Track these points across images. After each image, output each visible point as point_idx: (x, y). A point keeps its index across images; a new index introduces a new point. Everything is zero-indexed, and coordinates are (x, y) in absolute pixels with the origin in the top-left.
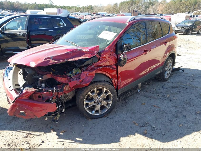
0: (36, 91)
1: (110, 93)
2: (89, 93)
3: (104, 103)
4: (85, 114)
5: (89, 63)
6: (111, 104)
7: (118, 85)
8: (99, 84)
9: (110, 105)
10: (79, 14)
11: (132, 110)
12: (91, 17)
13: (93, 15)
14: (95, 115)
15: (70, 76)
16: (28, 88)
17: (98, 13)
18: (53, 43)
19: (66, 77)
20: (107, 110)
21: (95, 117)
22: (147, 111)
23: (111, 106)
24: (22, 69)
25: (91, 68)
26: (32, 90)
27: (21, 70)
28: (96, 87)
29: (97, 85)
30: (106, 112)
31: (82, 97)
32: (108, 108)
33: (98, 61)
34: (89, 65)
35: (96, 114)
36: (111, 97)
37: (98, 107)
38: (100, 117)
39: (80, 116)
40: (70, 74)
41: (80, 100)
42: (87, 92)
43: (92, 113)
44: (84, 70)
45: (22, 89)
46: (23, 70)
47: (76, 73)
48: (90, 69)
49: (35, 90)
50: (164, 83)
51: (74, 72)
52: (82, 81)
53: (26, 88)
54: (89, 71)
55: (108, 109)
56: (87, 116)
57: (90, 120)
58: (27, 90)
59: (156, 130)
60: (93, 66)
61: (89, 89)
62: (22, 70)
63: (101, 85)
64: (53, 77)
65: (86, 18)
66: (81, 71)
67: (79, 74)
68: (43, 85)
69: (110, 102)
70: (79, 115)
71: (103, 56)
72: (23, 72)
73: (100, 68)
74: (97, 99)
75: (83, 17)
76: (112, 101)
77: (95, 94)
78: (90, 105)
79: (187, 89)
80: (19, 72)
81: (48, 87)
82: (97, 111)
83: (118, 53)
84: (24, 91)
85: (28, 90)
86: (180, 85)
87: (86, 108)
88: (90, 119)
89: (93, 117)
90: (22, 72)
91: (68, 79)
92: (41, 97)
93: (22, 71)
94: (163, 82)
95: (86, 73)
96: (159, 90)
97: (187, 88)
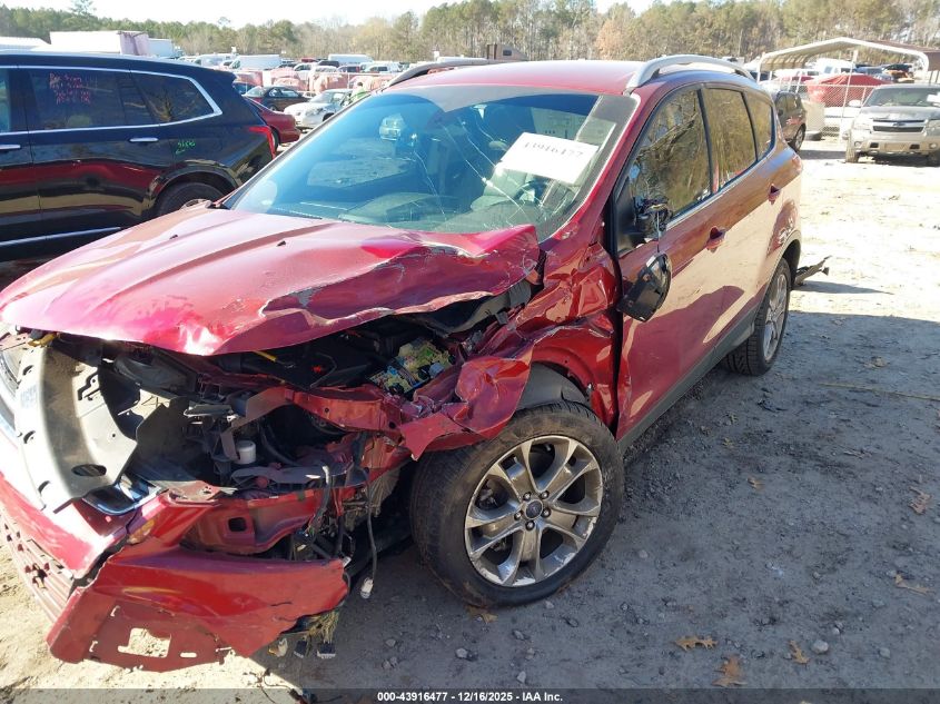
0: (221, 496)
1: (592, 465)
2: (496, 469)
3: (559, 517)
4: (468, 586)
5: (494, 312)
6: (594, 520)
7: (617, 414)
8: (545, 417)
9: (591, 528)
10: (234, 61)
11: (678, 536)
12: (296, 77)
13: (302, 68)
14: (516, 584)
15: (398, 389)
16: (171, 485)
17: (330, 59)
18: (222, 207)
19: (371, 398)
20: (573, 555)
21: (515, 598)
22: (751, 536)
23: (593, 532)
24: (93, 365)
25: (502, 335)
26: (198, 493)
27: (88, 370)
28: (530, 433)
29: (538, 422)
30: (569, 564)
31: (459, 495)
32: (580, 544)
33: (533, 297)
34: (491, 319)
35: (520, 583)
36: (598, 484)
37: (529, 542)
38: (536, 594)
39: (424, 600)
40: (391, 378)
41: (447, 512)
42: (487, 463)
43: (501, 578)
44: (470, 348)
45: (125, 488)
46: (99, 366)
47: (427, 368)
48: (497, 345)
49: (215, 490)
50: (759, 382)
51: (410, 365)
52: (470, 413)
53: (158, 489)
54: (493, 352)
55: (579, 549)
56: (476, 594)
57: (492, 617)
58: (169, 499)
59: (843, 637)
60: (512, 327)
61: (499, 446)
62: (95, 369)
63: (558, 425)
64: (296, 401)
65: (273, 80)
66: (453, 360)
67: (442, 374)
68: (248, 453)
69: (588, 513)
70: (418, 597)
71: (556, 268)
72: (100, 380)
73: (549, 333)
74: (529, 499)
75: (260, 75)
76: (598, 508)
77: (521, 472)
78: (496, 533)
79: (869, 405)
80: (79, 382)
81: (277, 460)
82: (525, 567)
83: (619, 249)
84: (150, 506)
85: (174, 497)
86: (833, 389)
87: (475, 553)
88: (491, 610)
89: (505, 600)
90: (95, 385)
91: (386, 407)
92: (249, 522)
93: (96, 378)
94: (754, 381)
95: (482, 369)
96: (754, 418)
97: (871, 402)
